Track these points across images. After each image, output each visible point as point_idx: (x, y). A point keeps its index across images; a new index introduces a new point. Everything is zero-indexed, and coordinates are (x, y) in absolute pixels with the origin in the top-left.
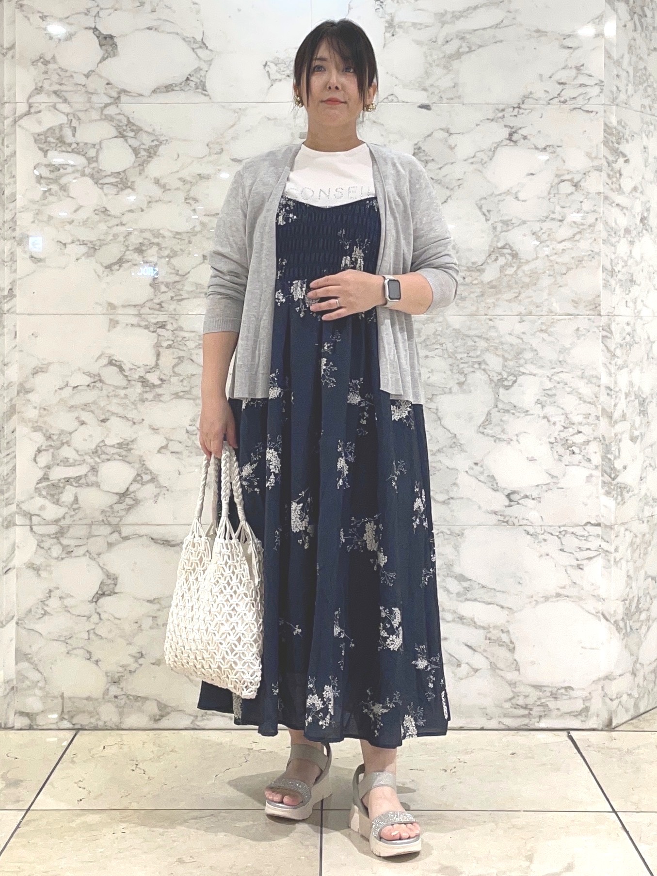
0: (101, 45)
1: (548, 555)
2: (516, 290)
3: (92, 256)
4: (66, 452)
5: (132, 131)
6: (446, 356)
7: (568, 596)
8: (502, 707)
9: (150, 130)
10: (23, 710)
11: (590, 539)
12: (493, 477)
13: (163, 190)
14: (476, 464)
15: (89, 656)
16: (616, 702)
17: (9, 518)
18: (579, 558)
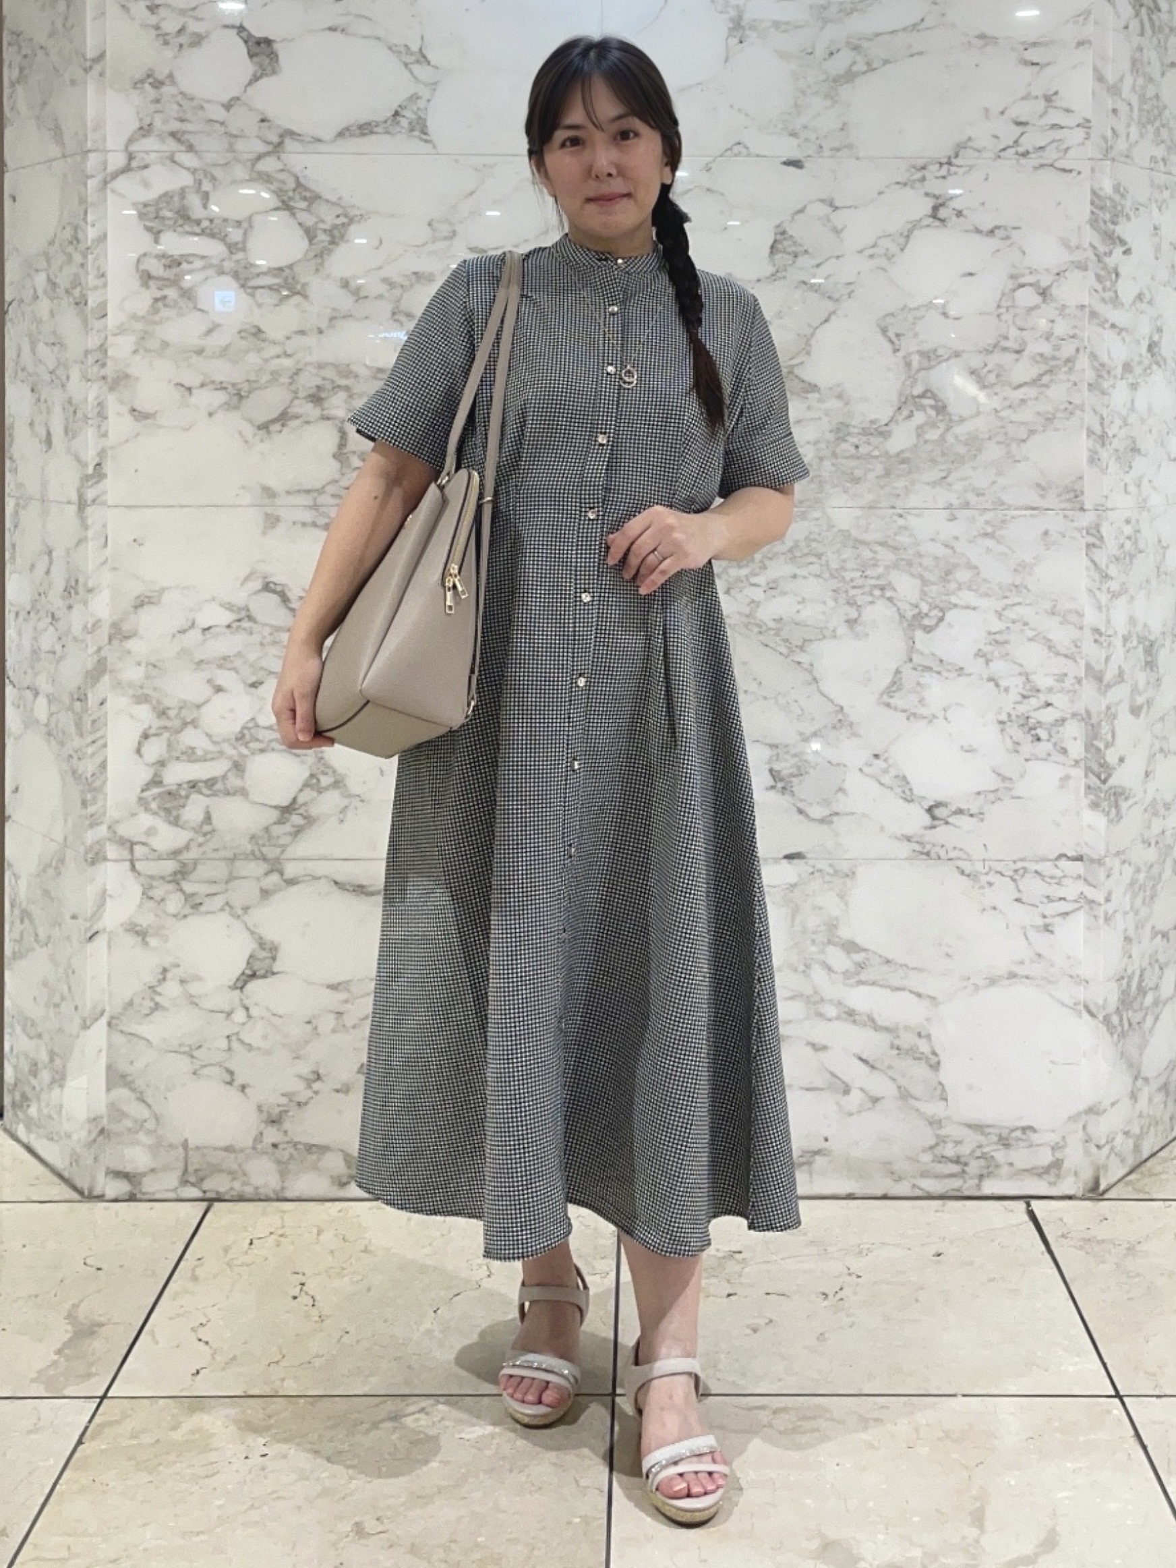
0: (251, 56)
1: (995, 908)
2: (944, 467)
3: (237, 408)
4: (190, 738)
5: (305, 199)
6: (826, 575)
7: (1027, 977)
8: (918, 1161)
9: (334, 199)
10: (120, 1168)
11: (1065, 881)
12: (904, 778)
13: (355, 298)
14: (876, 756)
15: (230, 1078)
16: (1106, 1150)
17: (96, 848)
18: (1046, 913)
